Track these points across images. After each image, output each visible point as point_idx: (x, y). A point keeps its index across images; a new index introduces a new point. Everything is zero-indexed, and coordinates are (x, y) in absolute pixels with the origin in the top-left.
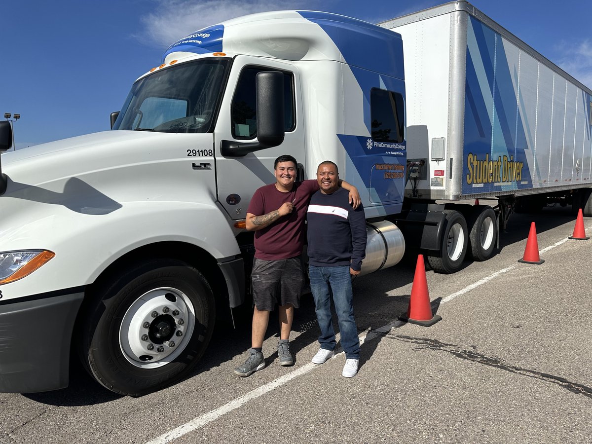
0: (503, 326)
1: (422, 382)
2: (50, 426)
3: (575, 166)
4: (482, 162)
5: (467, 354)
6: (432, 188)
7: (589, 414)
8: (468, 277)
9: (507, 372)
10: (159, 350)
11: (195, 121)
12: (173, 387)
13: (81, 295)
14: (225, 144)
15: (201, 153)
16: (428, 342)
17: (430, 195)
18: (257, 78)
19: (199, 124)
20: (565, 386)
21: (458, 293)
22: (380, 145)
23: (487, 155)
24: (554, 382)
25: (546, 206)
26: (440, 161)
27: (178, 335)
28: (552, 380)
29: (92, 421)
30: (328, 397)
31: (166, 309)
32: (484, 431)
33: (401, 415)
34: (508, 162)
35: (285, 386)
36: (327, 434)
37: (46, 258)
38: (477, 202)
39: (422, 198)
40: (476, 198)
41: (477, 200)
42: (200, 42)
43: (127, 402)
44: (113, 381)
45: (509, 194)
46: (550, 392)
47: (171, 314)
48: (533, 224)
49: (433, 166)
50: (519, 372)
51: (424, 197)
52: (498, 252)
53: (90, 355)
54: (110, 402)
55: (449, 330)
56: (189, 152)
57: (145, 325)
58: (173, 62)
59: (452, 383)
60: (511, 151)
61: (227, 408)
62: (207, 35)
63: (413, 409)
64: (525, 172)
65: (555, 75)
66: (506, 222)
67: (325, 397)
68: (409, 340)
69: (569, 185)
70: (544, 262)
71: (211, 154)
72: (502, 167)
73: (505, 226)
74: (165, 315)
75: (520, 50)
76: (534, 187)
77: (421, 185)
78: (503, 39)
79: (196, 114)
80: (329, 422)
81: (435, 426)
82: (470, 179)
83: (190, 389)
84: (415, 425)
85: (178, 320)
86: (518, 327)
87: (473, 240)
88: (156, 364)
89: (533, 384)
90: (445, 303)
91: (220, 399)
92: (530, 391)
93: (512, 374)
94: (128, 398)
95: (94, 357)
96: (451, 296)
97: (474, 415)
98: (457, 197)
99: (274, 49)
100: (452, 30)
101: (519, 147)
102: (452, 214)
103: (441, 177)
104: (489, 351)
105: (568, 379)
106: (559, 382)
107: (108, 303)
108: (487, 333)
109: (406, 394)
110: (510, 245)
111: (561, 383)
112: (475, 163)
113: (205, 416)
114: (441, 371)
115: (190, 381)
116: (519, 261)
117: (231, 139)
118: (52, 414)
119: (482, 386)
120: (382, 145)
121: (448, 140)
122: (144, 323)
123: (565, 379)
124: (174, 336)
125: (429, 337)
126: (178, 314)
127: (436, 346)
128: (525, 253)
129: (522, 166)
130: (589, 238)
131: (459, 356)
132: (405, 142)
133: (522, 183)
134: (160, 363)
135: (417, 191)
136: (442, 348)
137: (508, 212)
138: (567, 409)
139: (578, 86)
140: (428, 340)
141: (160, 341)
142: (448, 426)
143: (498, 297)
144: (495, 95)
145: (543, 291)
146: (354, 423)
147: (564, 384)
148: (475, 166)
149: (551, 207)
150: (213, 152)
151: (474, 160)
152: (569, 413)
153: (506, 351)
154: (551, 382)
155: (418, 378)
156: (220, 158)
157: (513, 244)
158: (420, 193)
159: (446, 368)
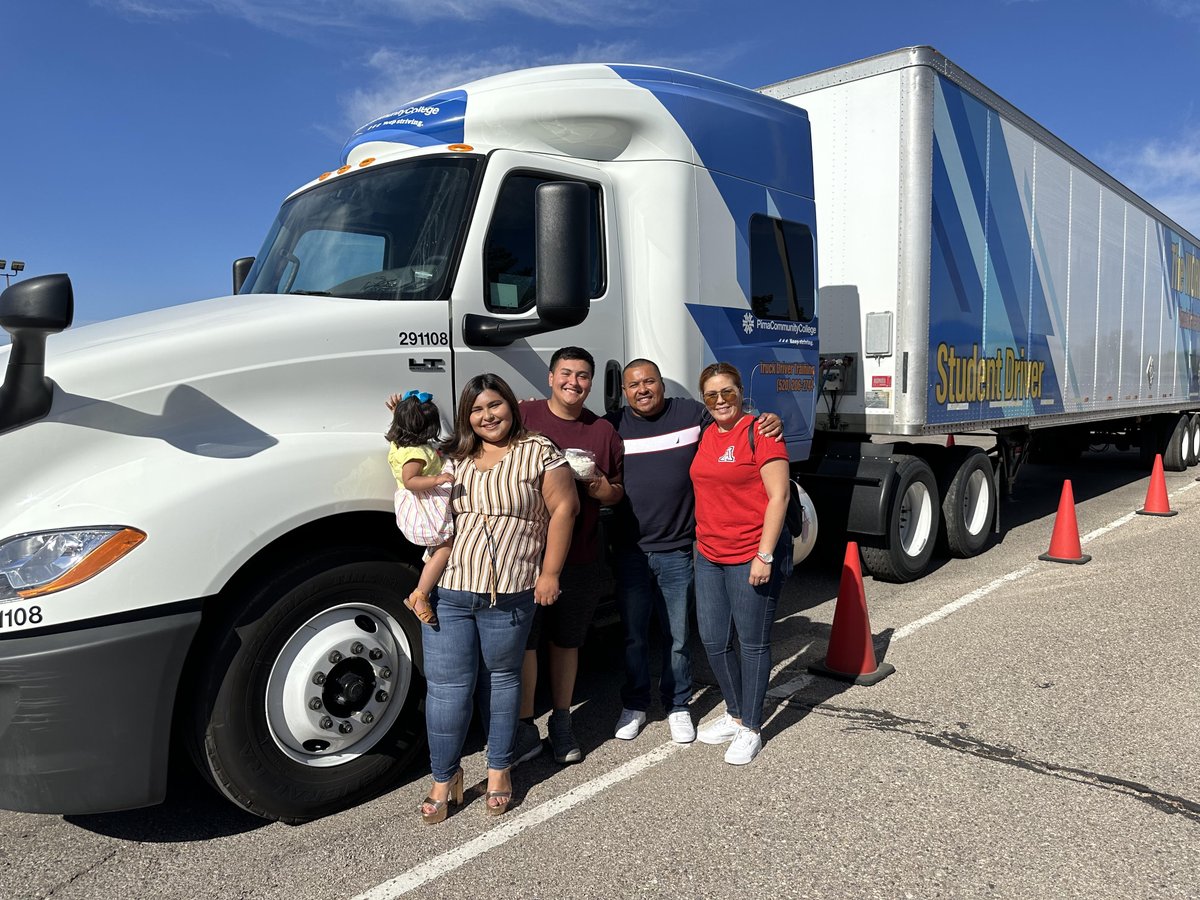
0: (1017, 683)
1: (864, 792)
2: (127, 880)
3: (1145, 369)
4: (965, 360)
5: (949, 739)
6: (869, 411)
7: (1196, 854)
8: (941, 589)
9: (1032, 772)
10: (342, 730)
11: (414, 277)
12: (368, 804)
13: (196, 617)
14: (472, 321)
15: (425, 339)
16: (871, 716)
17: (865, 425)
18: (538, 195)
19: (420, 283)
20: (1145, 800)
21: (924, 621)
22: (768, 326)
23: (975, 347)
24: (1124, 792)
25: (1087, 449)
26: (883, 357)
27: (379, 698)
28: (1121, 788)
29: (210, 872)
30: (679, 824)
31: (358, 646)
32: (992, 887)
33: (827, 857)
34: (1015, 360)
35: (591, 801)
36: (683, 893)
37: (128, 543)
38: (951, 440)
39: (847, 431)
40: (950, 432)
41: (951, 436)
42: (419, 124)
43: (277, 834)
44: (251, 791)
45: (1019, 424)
46: (1117, 810)
47: (367, 657)
48: (1068, 483)
49: (870, 369)
50: (1054, 772)
51: (851, 429)
52: (999, 539)
53: (209, 738)
54: (242, 835)
55: (912, 692)
56: (403, 336)
57: (317, 678)
58: (367, 161)
59: (923, 794)
60: (1020, 341)
61: (480, 844)
62: (435, 111)
63: (851, 845)
64: (1048, 381)
65: (1102, 191)
66: (1012, 480)
67: (674, 823)
68: (833, 713)
69: (1135, 408)
70: (1090, 559)
71: (444, 341)
72: (1004, 369)
73: (1010, 489)
74: (354, 658)
75: (1035, 143)
76: (1067, 411)
77: (846, 406)
78: (1003, 121)
79: (415, 263)
80: (686, 871)
81: (896, 877)
82: (942, 394)
83: (402, 808)
84: (855, 875)
85: (380, 669)
86: (1047, 686)
87: (949, 515)
88: (335, 757)
89: (1083, 796)
90: (900, 640)
91: (464, 827)
92: (1078, 809)
93: (1041, 778)
94: (279, 827)
95: (216, 742)
96: (910, 625)
97: (971, 856)
98: (918, 430)
99: (564, 139)
100: (904, 103)
101: (1037, 332)
102: (908, 463)
103: (885, 389)
104: (993, 734)
105: (1151, 786)
106: (1133, 791)
107: (245, 633)
108: (985, 697)
109: (834, 816)
110: (1021, 527)
111: (1137, 793)
112: (952, 362)
113: (436, 861)
114: (900, 771)
115: (400, 793)
116: (1041, 558)
117: (483, 312)
118: (129, 859)
119: (983, 800)
120: (773, 325)
121: (898, 317)
122: (316, 675)
123: (1145, 787)
124: (372, 702)
125: (872, 707)
126: (381, 656)
127: (887, 724)
128: (1052, 541)
129: (1042, 369)
130: (1176, 513)
131: (935, 742)
132: (816, 319)
133: (1044, 402)
134: (344, 756)
135: (838, 417)
136: (898, 727)
137: (1015, 461)
138: (1153, 843)
139: (1147, 213)
140: (870, 712)
141: (344, 711)
142: (921, 877)
143: (1004, 628)
144: (988, 229)
145: (1092, 616)
146: (736, 872)
147: (1144, 795)
148: (952, 369)
149: (1098, 451)
150: (448, 338)
151: (949, 357)
152: (1157, 852)
153: (1027, 733)
154: (1119, 791)
155: (855, 785)
156: (462, 349)
157: (1026, 525)
158: (843, 420)
159: (910, 766)
